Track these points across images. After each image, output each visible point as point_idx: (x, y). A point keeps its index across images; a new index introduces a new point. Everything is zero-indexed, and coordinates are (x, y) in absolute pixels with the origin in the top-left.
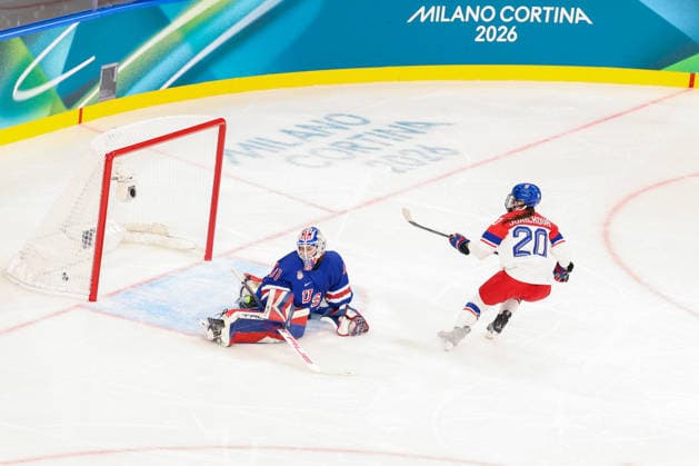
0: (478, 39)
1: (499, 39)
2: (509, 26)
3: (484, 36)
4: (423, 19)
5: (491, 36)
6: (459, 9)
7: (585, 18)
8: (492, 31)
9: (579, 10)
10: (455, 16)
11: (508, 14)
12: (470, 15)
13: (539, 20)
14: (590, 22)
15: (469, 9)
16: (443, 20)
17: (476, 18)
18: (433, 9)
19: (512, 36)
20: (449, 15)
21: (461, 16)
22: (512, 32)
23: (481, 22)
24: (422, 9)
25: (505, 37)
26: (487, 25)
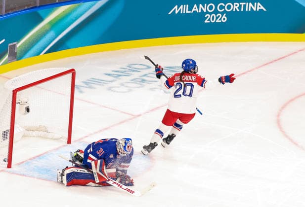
0: (206, 21)
1: (218, 21)
2: (222, 13)
3: (209, 20)
4: (177, 12)
5: (213, 20)
6: (195, 6)
7: (262, 8)
8: (213, 17)
9: (259, 4)
10: (193, 10)
11: (221, 7)
12: (202, 9)
13: (238, 10)
14: (265, 10)
15: (201, 6)
16: (187, 12)
17: (205, 11)
18: (182, 6)
19: (224, 19)
20: (190, 9)
21: (197, 10)
22: (224, 17)
23: (207, 12)
24: (176, 7)
25: (220, 19)
26: (210, 14)
